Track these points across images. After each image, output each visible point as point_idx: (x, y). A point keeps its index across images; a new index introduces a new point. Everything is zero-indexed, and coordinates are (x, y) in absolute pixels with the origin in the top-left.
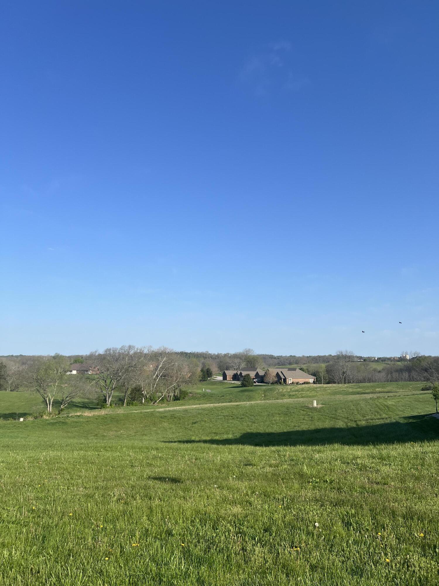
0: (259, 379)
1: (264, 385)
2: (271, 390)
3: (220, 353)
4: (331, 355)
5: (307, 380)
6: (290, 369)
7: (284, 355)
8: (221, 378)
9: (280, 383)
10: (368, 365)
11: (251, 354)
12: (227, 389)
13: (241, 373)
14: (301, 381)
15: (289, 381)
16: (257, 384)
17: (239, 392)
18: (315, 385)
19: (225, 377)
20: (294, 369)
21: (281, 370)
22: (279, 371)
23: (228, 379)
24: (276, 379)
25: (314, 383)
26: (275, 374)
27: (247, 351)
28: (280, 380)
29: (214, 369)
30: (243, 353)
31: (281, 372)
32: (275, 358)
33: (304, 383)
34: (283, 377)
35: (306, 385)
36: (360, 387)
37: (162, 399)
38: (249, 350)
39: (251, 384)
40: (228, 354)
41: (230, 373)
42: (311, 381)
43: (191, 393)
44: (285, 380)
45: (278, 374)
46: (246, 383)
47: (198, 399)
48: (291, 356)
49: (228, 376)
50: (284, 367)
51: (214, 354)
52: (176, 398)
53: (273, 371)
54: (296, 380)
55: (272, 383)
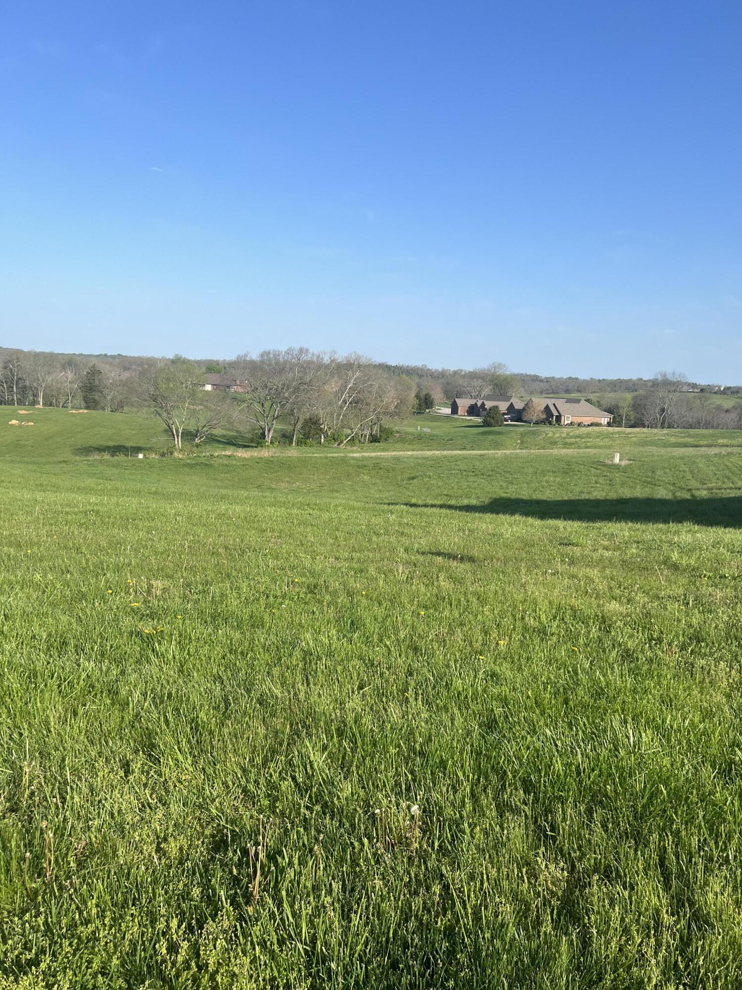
0: (514, 415)
1: (522, 426)
2: (533, 434)
3: (446, 368)
4: (641, 379)
5: (597, 420)
6: (569, 401)
7: (557, 376)
8: (448, 411)
9: (550, 423)
10: (707, 399)
11: (500, 372)
12: (458, 429)
13: (483, 403)
14: (587, 420)
15: (566, 421)
16: (510, 422)
17: (478, 434)
18: (610, 429)
19: (455, 409)
20: (578, 401)
21: (553, 401)
22: (550, 403)
23: (459, 413)
24: (544, 416)
25: (609, 424)
26: (542, 407)
27: (495, 367)
28: (550, 418)
29: (437, 395)
30: (488, 370)
31: (554, 404)
32: (541, 381)
33: (592, 425)
34: (555, 413)
35: (596, 429)
36: (689, 436)
37: (353, 439)
38: (500, 365)
39: (500, 423)
40: (461, 371)
41: (464, 403)
42: (604, 421)
43: (398, 432)
44: (559, 418)
45: (547, 407)
46: (492, 421)
47: (411, 442)
48: (570, 378)
49: (459, 408)
50: (556, 396)
51: (436, 371)
52: (374, 439)
53: (540, 403)
54: (577, 420)
55: (537, 423)
